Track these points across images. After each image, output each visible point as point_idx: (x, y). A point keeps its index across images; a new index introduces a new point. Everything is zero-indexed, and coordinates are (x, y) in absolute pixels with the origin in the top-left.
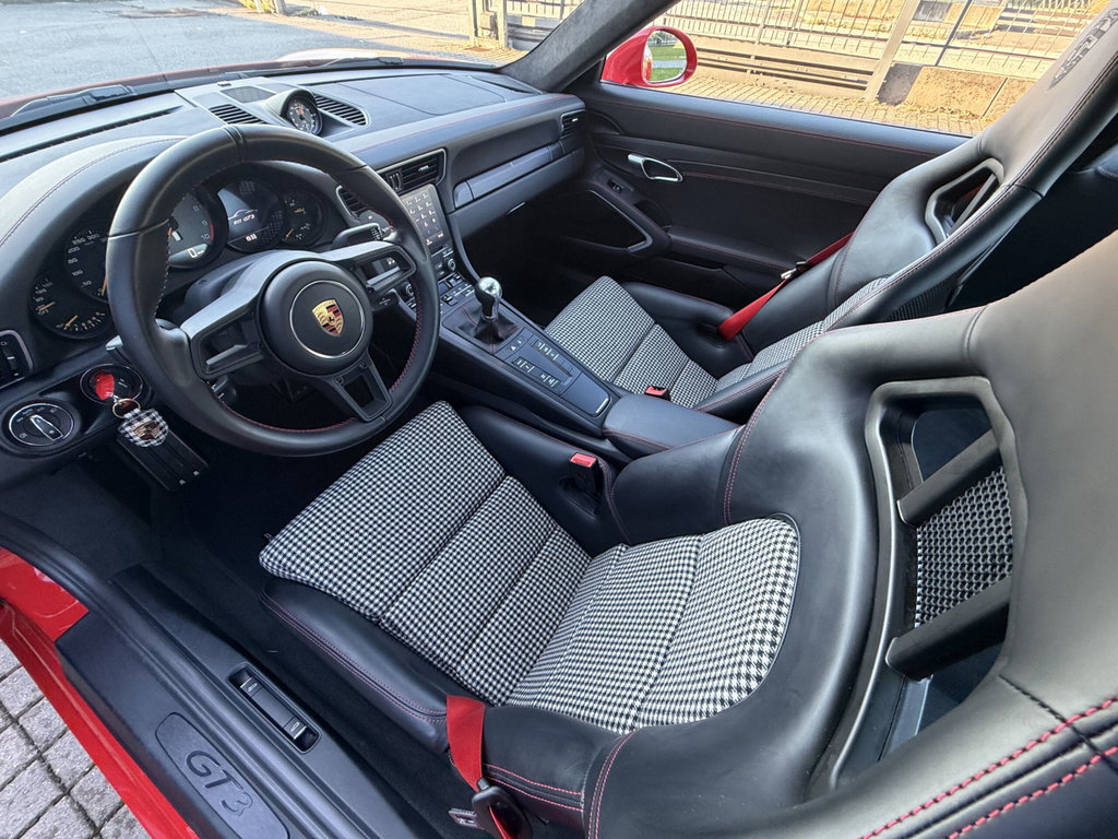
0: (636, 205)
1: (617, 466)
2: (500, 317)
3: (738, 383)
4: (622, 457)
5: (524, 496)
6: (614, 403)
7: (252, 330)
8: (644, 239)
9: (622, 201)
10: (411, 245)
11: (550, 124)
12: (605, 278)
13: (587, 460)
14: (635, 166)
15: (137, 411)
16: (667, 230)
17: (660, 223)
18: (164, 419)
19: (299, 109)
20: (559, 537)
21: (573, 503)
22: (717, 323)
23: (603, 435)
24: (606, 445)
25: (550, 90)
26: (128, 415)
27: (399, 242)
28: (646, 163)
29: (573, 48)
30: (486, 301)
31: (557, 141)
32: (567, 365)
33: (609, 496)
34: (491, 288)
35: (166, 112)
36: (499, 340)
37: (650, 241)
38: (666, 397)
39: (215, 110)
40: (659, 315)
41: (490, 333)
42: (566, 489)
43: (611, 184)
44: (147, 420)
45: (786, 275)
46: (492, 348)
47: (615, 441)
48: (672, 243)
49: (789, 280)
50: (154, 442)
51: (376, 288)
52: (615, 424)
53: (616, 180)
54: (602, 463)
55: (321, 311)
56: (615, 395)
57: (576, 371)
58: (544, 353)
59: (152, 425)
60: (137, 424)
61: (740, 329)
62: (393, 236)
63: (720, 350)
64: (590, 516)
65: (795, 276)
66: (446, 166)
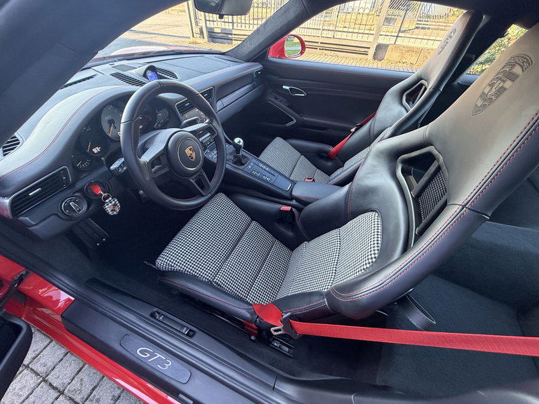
0: (288, 107)
1: (300, 210)
2: (243, 155)
3: (341, 174)
4: (300, 206)
5: (261, 229)
6: (294, 185)
8: (293, 120)
9: (282, 105)
10: (215, 124)
11: (250, 75)
12: (278, 138)
13: (289, 208)
14: (286, 90)
15: (110, 199)
16: (302, 116)
17: (299, 114)
18: (119, 202)
20: (278, 244)
21: (282, 229)
22: (327, 152)
23: (292, 198)
24: (294, 202)
25: (253, 61)
26: (107, 201)
27: (211, 122)
28: (290, 89)
29: (257, 44)
30: (237, 148)
31: (253, 82)
32: (272, 172)
33: (298, 223)
34: (239, 142)
35: (88, 78)
36: (243, 164)
37: (295, 121)
38: (314, 181)
39: (112, 75)
40: (302, 151)
41: (239, 161)
42: (278, 223)
43: (276, 99)
44: (113, 203)
45: (353, 130)
46: (242, 167)
47: (297, 199)
48: (304, 121)
49: (354, 132)
50: (115, 213)
51: (204, 142)
52: (296, 193)
53: (278, 96)
54: (294, 209)
56: (294, 183)
57: (276, 174)
58: (261, 168)
59: (115, 205)
60: (110, 205)
61: (337, 154)
62: (207, 121)
63: (330, 164)
64: (290, 234)
65: (356, 130)
66: (214, 93)
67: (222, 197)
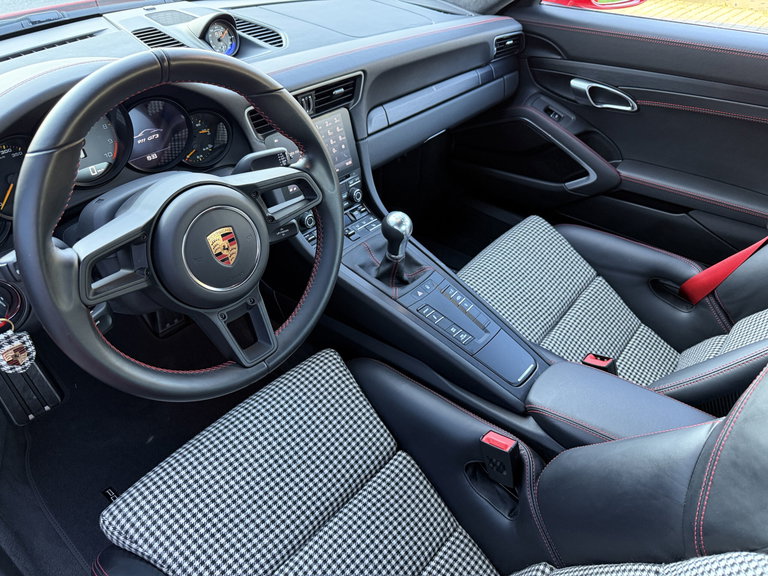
0: (578, 136)
1: (544, 455)
2: (408, 257)
3: (711, 360)
4: (550, 443)
5: (419, 480)
6: (542, 370)
7: (141, 255)
8: (586, 174)
9: (560, 129)
10: (319, 172)
11: (482, 46)
12: (535, 218)
13: (504, 442)
14: (579, 93)
15: (10, 332)
16: (615, 165)
17: (608, 158)
18: (34, 344)
19: (218, 31)
21: (481, 497)
22: (680, 281)
23: (526, 412)
24: (530, 425)
25: (484, 12)
28: (592, 90)
30: (393, 238)
31: (487, 64)
32: (483, 318)
33: (530, 494)
34: (400, 224)
35: (91, 35)
36: (403, 283)
37: (593, 177)
38: (612, 369)
39: (140, 34)
40: (603, 266)
41: (394, 274)
42: (473, 477)
43: (548, 111)
44: (17, 343)
46: (395, 291)
47: (542, 420)
48: (621, 180)
50: (18, 369)
51: (277, 217)
52: (542, 397)
53: (554, 106)
54: (524, 450)
55: (215, 239)
56: (542, 361)
57: (494, 327)
58: (453, 300)
59: (21, 350)
60: (7, 347)
61: (712, 289)
62: (301, 162)
63: (683, 315)
64: (503, 519)
66: (363, 89)
67: (328, 364)
